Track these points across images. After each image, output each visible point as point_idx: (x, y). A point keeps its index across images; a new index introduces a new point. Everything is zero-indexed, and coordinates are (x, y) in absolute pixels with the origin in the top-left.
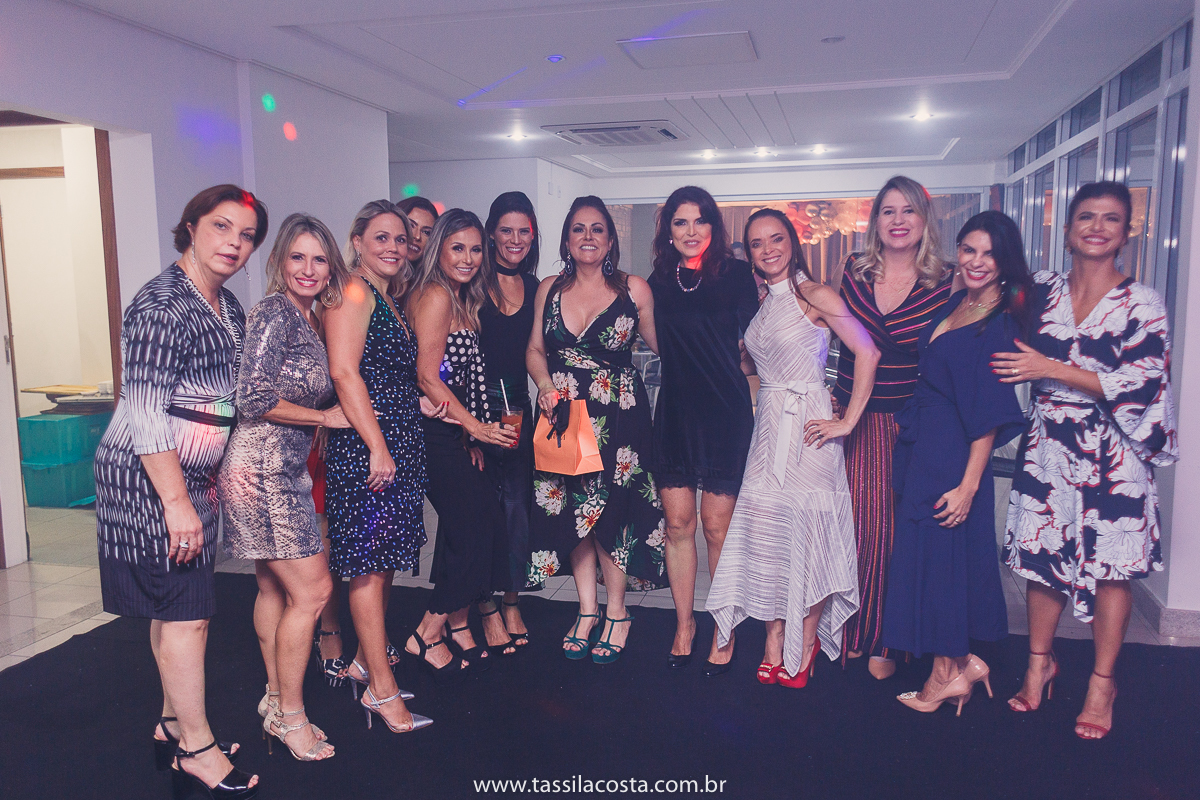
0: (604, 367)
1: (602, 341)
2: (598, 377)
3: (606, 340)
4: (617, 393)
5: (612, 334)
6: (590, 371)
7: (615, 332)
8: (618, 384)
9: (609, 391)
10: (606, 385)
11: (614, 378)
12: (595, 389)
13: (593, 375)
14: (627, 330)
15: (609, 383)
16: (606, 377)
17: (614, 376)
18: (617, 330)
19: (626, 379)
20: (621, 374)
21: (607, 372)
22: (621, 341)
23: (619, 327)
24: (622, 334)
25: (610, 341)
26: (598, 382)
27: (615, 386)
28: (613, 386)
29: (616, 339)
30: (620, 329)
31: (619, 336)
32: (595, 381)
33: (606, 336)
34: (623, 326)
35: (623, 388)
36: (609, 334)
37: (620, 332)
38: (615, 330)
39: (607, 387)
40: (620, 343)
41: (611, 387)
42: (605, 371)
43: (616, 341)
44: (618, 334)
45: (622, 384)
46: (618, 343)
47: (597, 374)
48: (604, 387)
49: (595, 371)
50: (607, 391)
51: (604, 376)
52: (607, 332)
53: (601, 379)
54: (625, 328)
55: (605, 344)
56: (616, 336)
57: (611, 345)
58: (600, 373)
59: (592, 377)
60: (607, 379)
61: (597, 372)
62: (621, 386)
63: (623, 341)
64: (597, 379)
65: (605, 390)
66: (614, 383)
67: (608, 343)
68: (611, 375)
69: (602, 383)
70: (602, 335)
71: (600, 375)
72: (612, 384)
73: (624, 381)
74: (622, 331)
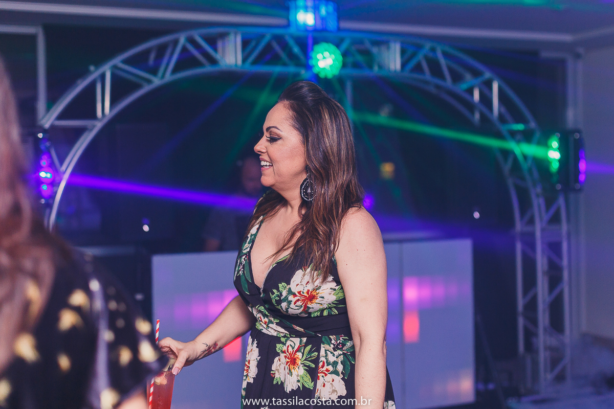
0: (299, 335)
1: (274, 301)
2: (285, 348)
3: (279, 302)
4: (314, 373)
5: (284, 293)
6: (277, 340)
8: (316, 361)
9: (300, 371)
10: (293, 361)
11: (310, 352)
13: (278, 346)
14: (314, 290)
15: (298, 359)
16: (295, 349)
17: (311, 349)
18: (293, 290)
19: (331, 353)
20: (322, 345)
21: (301, 341)
22: (304, 306)
23: (297, 285)
24: (302, 296)
25: (284, 305)
26: (285, 357)
27: (310, 363)
28: (308, 363)
29: (293, 303)
30: (300, 288)
31: (297, 298)
32: (282, 355)
33: (278, 296)
34: (306, 284)
35: (323, 367)
36: (281, 295)
37: (299, 293)
38: (290, 288)
39: (294, 365)
40: (302, 308)
41: (305, 366)
42: (297, 341)
43: (292, 306)
44: (295, 295)
45: (322, 361)
46: (297, 308)
47: (285, 344)
48: (289, 365)
49: (283, 340)
50: (293, 371)
51: (293, 348)
52: (278, 290)
53: (288, 352)
54: (310, 287)
55: (279, 307)
56: (291, 298)
57: (287, 309)
58: (289, 343)
59: (277, 349)
60: (297, 353)
61: (286, 341)
62: (321, 364)
63: (309, 305)
64: (284, 352)
65: (290, 370)
66: (310, 359)
67: (281, 307)
68: (305, 346)
69: (288, 358)
70: (273, 293)
71: (288, 346)
72: (305, 360)
73: (326, 356)
74: (302, 290)
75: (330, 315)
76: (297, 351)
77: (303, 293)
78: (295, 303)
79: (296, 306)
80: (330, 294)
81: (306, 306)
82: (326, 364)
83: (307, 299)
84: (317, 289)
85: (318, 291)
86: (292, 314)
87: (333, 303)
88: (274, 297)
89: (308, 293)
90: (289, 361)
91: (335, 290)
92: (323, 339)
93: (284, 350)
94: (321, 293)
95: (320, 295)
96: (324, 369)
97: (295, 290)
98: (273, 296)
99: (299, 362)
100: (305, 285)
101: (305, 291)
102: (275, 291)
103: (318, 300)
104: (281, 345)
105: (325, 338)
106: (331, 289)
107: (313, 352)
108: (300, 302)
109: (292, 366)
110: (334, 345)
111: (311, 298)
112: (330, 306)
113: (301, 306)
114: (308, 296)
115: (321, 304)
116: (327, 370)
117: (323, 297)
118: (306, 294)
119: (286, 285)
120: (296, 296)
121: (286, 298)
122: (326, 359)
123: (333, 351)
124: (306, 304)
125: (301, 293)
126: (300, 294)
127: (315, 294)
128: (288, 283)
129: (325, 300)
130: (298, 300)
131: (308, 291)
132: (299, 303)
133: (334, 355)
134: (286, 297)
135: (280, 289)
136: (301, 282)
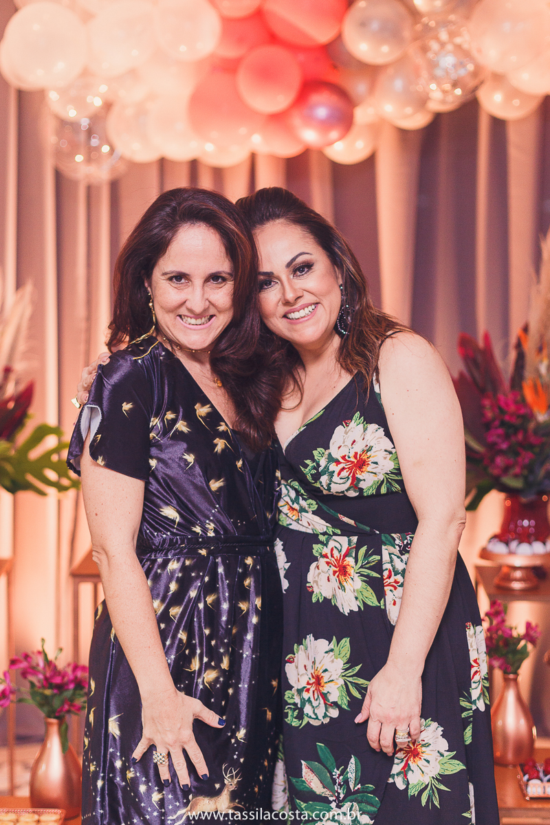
0: (346, 531)
1: (309, 477)
2: (326, 551)
3: (317, 477)
4: (377, 586)
5: (323, 462)
6: (313, 538)
7: (331, 459)
8: (378, 567)
9: (355, 584)
10: (343, 571)
11: (366, 555)
12: (324, 577)
13: (316, 547)
14: (363, 451)
15: (348, 567)
16: (343, 553)
17: (367, 551)
18: (334, 455)
19: (398, 557)
20: (383, 547)
21: (350, 542)
22: (352, 477)
23: (339, 448)
24: (349, 461)
25: (324, 479)
26: (328, 563)
27: (369, 571)
28: (366, 572)
29: (336, 474)
30: (344, 452)
31: (341, 466)
32: (322, 561)
33: (314, 468)
34: (352, 444)
35: (389, 577)
36: (319, 465)
37: (343, 458)
38: (330, 454)
39: (345, 575)
40: (350, 481)
41: (362, 575)
42: (344, 540)
43: (336, 478)
44: (338, 462)
45: (387, 569)
46: (342, 481)
47: (326, 545)
48: (338, 576)
49: (322, 538)
50: (345, 584)
51: (340, 551)
52: (313, 460)
53: (332, 556)
54: (358, 448)
55: (318, 485)
56: (333, 467)
57: (329, 485)
58: (332, 544)
59: (314, 551)
60: (347, 558)
61: (328, 541)
62: (386, 574)
63: (357, 476)
64: (326, 556)
65: (340, 583)
66: (367, 566)
67: (321, 483)
68: (358, 548)
69: (335, 566)
70: (306, 466)
71: (332, 550)
72: (362, 567)
73: (392, 561)
74: (347, 454)
75: (389, 492)
76: (346, 555)
77: (349, 457)
78: (339, 474)
79: (341, 478)
80: (385, 458)
81: (354, 478)
82: (393, 573)
83: (355, 465)
84: (368, 451)
85: (369, 454)
86: (337, 492)
87: (392, 473)
88: (308, 472)
89: (355, 457)
90: (337, 569)
91: (391, 453)
92: (383, 538)
93: (323, 553)
94: (373, 457)
95: (372, 459)
96: (392, 580)
97: (336, 454)
98: (307, 470)
99: (351, 571)
100: (350, 446)
101: (352, 455)
102: (308, 462)
103: (370, 466)
104: (320, 546)
105: (385, 537)
106: (386, 451)
107: (371, 555)
108: (345, 471)
109: (342, 578)
110: (400, 546)
111: (361, 464)
112: (387, 476)
113: (348, 478)
114: (356, 461)
115: (375, 474)
116: (396, 582)
117: (376, 463)
118: (353, 459)
119: (323, 450)
120: (340, 463)
121: (327, 467)
122: (392, 565)
123: (400, 555)
124: (354, 475)
125: (347, 457)
126: (345, 460)
127: (366, 457)
128: (327, 447)
129: (380, 467)
130: (343, 469)
131: (356, 453)
132: (344, 474)
133: (402, 561)
134: (325, 468)
135: (316, 458)
136: (344, 442)
